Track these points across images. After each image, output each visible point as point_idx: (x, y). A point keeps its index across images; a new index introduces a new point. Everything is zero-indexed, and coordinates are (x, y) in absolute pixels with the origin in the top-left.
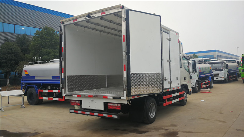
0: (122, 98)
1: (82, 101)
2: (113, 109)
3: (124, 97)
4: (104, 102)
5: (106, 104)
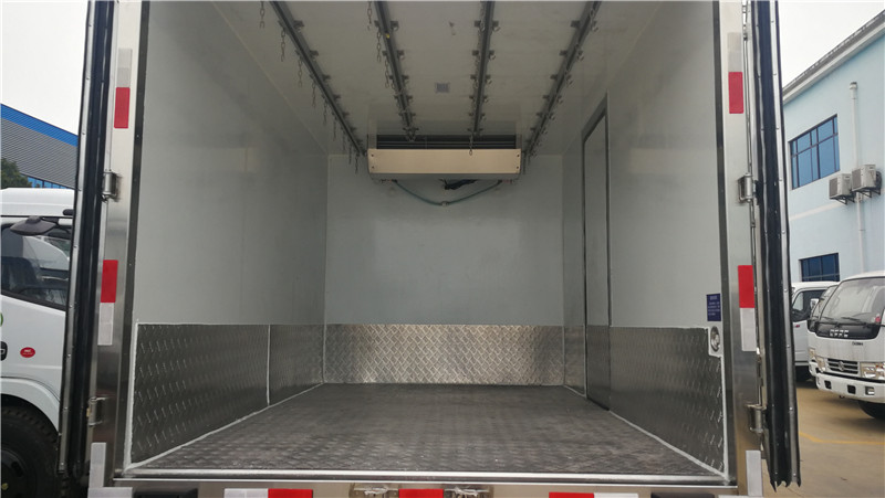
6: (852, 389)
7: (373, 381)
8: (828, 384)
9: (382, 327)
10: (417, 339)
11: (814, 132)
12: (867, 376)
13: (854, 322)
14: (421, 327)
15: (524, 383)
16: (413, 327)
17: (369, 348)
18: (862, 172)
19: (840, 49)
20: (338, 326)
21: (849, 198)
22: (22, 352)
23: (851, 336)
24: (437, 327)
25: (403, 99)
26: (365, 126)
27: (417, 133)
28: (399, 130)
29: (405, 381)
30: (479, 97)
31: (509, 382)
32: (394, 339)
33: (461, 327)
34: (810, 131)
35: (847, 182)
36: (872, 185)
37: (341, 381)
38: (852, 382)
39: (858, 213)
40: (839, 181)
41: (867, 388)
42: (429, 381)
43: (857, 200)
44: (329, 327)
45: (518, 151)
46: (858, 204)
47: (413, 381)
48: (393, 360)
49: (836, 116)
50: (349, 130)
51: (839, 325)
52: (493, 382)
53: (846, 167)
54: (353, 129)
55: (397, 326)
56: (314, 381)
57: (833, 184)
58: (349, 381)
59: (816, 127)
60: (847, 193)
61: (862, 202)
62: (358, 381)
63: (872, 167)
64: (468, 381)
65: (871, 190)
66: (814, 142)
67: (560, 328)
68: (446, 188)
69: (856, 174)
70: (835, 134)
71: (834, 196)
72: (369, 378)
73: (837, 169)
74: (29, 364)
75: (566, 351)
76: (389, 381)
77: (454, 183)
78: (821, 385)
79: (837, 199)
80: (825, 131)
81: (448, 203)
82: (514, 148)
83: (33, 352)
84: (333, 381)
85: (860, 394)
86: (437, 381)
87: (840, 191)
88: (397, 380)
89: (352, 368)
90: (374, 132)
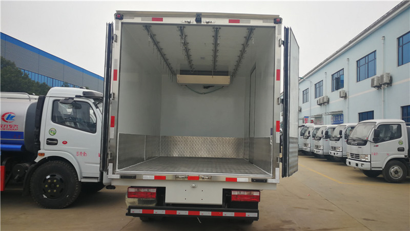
0: (270, 181)
1: (165, 187)
2: (242, 200)
3: (274, 177)
4: (223, 189)
5: (227, 193)
6: (357, 165)
7: (177, 156)
8: (350, 163)
9: (180, 137)
10: (193, 142)
11: (367, 57)
12: (363, 160)
13: (360, 139)
14: (194, 137)
15: (230, 157)
16: (192, 137)
17: (176, 145)
18: (384, 76)
19: (379, 22)
20: (165, 136)
21: (379, 87)
22: (63, 142)
23: (358, 144)
24: (200, 138)
25: (188, 56)
26: (176, 66)
27: (194, 70)
28: (188, 68)
29: (188, 156)
30: (215, 56)
31: (224, 157)
32: (184, 141)
33: (208, 138)
34: (365, 57)
35: (379, 80)
36: (388, 82)
37: (166, 156)
38: (357, 162)
39: (382, 94)
40: (375, 79)
41: (362, 164)
42: (197, 156)
43: (382, 88)
44: (162, 137)
45: (229, 77)
46: (382, 90)
47: (191, 156)
48: (184, 148)
49: (376, 51)
50: (171, 69)
51: (354, 140)
52: (219, 157)
53: (379, 74)
54: (172, 68)
55: (186, 137)
56: (157, 155)
57: (373, 80)
58: (169, 156)
59: (368, 55)
60: (378, 85)
61: (384, 89)
62: (172, 156)
63: (388, 74)
64: (210, 156)
65: (388, 84)
66: (367, 62)
67: (243, 139)
68: (204, 88)
69: (382, 77)
70: (375, 58)
71: (373, 86)
72: (176, 155)
73: (375, 74)
74: (65, 146)
75: (245, 146)
76: (183, 156)
77: (207, 87)
78: (348, 164)
79: (374, 87)
80: (371, 57)
81: (205, 93)
82: (228, 75)
83: (67, 142)
84: (163, 155)
85: (360, 166)
86: (199, 156)
87: (375, 84)
88: (185, 156)
89: (170, 151)
90: (179, 69)
